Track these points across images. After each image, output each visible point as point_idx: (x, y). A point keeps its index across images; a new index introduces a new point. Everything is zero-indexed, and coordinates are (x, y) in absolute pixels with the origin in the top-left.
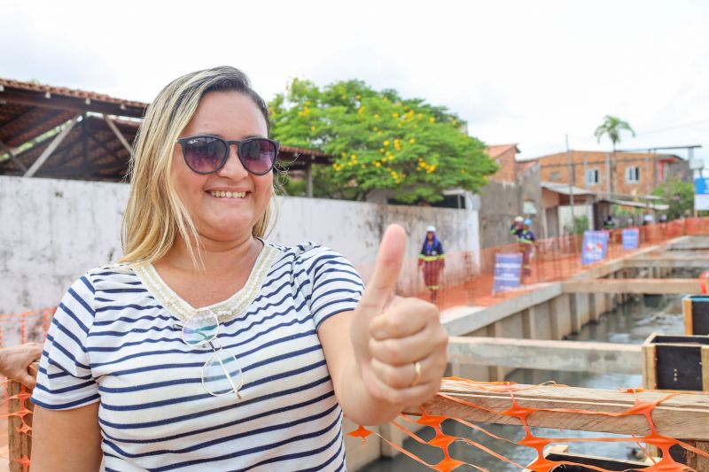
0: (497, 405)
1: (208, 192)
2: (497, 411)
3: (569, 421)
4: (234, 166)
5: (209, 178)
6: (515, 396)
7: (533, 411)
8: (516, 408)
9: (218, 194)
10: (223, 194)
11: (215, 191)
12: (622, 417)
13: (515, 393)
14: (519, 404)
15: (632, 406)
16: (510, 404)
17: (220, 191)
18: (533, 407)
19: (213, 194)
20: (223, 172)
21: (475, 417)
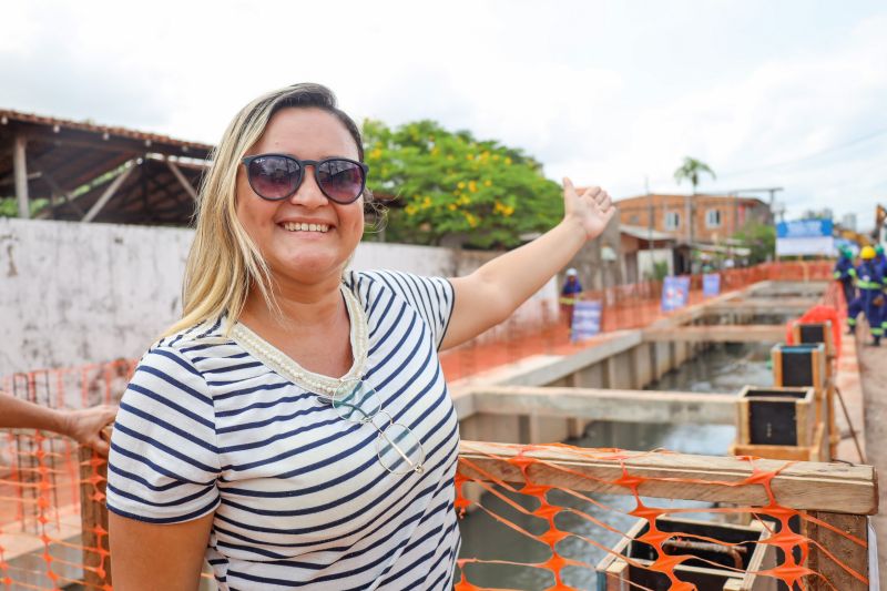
0: (606, 474)
1: (281, 225)
2: (606, 480)
3: (682, 491)
4: (309, 192)
5: (281, 206)
6: (625, 464)
7: (643, 480)
8: (626, 477)
9: (292, 227)
10: (298, 227)
11: (288, 222)
12: (740, 486)
13: (625, 461)
14: (630, 473)
15: (749, 475)
16: (621, 474)
17: (294, 222)
18: (644, 476)
19: (286, 227)
20: (297, 199)
21: (583, 486)
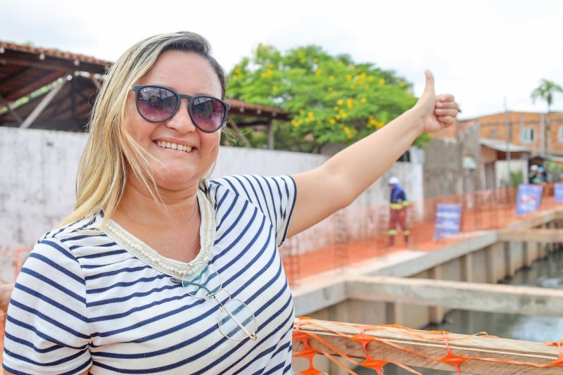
0: (434, 352)
1: (155, 142)
2: (433, 357)
3: (498, 369)
4: (182, 119)
5: (157, 127)
6: (449, 344)
7: (466, 359)
8: (450, 356)
9: (164, 144)
11: (161, 140)
12: (547, 368)
13: (450, 342)
14: (453, 352)
15: (556, 358)
16: (446, 353)
17: (166, 141)
18: (466, 356)
19: (159, 144)
20: (171, 123)
21: (414, 363)
